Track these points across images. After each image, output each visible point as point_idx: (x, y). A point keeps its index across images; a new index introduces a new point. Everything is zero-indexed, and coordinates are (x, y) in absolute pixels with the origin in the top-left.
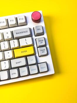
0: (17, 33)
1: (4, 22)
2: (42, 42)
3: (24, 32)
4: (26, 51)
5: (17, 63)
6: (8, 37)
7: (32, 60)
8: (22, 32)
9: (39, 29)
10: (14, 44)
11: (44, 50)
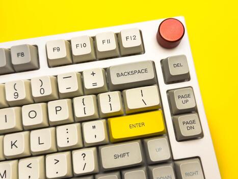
0: (118, 75)
1: (85, 45)
2: (187, 101)
3: (139, 72)
4: (143, 124)
5: (116, 157)
6: (95, 84)
7: (160, 149)
8: (133, 73)
9: (177, 65)
10: (110, 102)
11: (194, 122)
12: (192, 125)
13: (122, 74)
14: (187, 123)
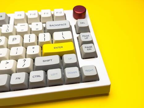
0: (50, 26)
1: (35, 14)
2: (87, 38)
3: (62, 25)
4: (62, 47)
5: (44, 61)
6: (37, 29)
8: (59, 25)
9: (82, 23)
10: (45, 37)
11: (91, 47)
12: (90, 48)
13: (52, 25)
14: (87, 47)
